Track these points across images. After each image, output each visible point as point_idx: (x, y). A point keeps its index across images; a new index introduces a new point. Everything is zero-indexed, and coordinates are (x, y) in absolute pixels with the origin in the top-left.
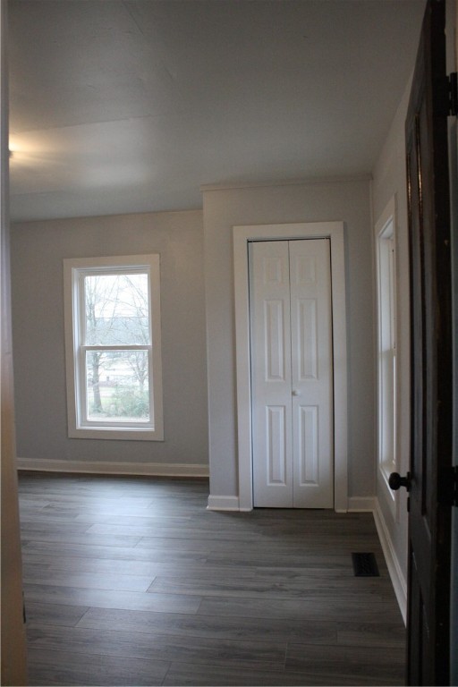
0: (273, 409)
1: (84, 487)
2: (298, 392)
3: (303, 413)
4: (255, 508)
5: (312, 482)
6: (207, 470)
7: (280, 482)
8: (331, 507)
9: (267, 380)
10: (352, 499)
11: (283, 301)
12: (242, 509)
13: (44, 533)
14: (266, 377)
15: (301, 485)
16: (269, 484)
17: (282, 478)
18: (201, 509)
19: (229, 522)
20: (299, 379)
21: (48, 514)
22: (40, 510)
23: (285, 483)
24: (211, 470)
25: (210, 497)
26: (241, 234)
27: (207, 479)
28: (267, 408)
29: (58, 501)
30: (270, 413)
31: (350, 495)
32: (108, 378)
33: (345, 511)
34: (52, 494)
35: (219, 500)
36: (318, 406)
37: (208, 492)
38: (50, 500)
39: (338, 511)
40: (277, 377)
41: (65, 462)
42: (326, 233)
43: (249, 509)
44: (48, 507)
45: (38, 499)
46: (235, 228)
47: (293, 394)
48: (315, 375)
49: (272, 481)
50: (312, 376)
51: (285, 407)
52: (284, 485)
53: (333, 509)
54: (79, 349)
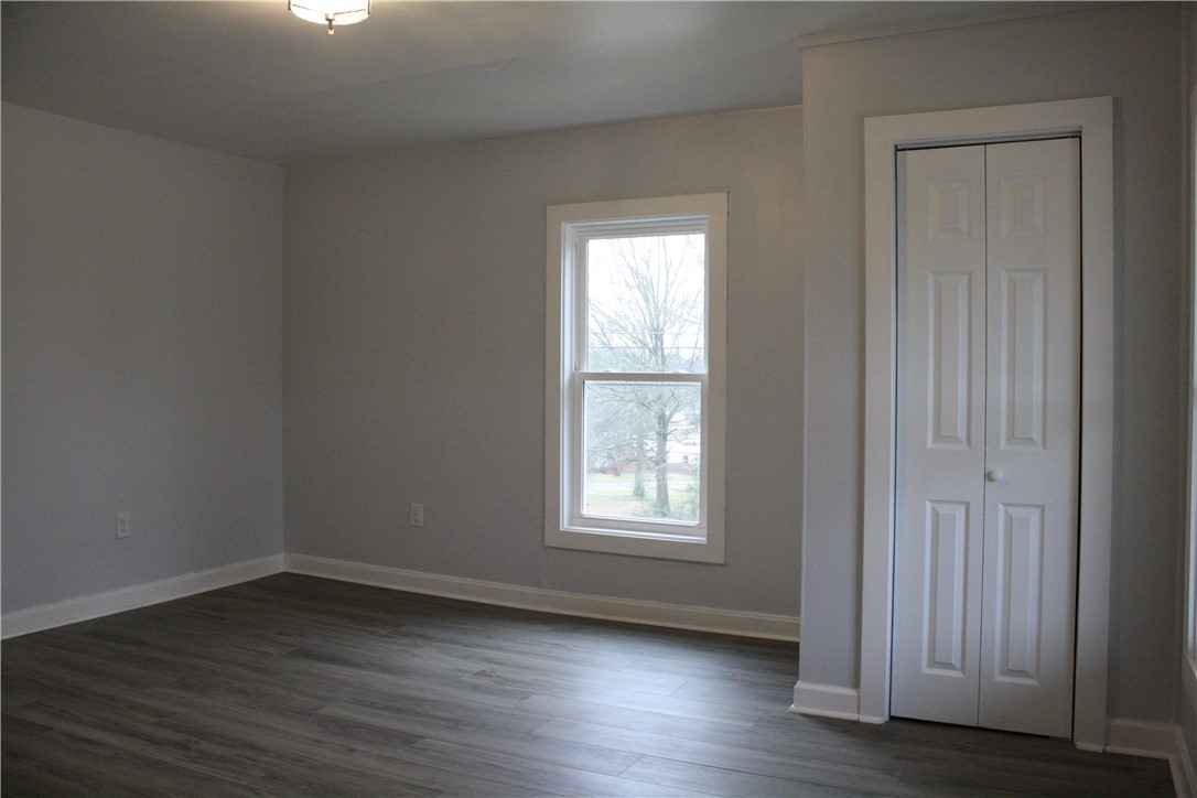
0: (943, 509)
1: (561, 642)
2: (999, 474)
3: (1009, 520)
4: (892, 718)
5: (1023, 674)
6: (796, 629)
7: (949, 666)
8: (1065, 733)
9: (930, 444)
10: (1118, 722)
11: (970, 275)
12: (864, 718)
13: (455, 724)
14: (930, 437)
15: (999, 678)
16: (926, 670)
17: (956, 659)
18: (778, 709)
19: (831, 741)
20: (1003, 444)
21: (476, 688)
22: (465, 678)
23: (963, 670)
24: (802, 631)
25: (799, 685)
26: (882, 133)
27: (795, 647)
28: (928, 505)
29: (502, 664)
30: (936, 516)
31: (1112, 710)
32: (686, 458)
33: (1098, 748)
34: (499, 649)
35: (816, 694)
36: (1043, 508)
37: (795, 674)
38: (489, 661)
39: (1081, 745)
40: (955, 439)
41: (535, 591)
42: (1070, 124)
43: (879, 719)
44: (482, 674)
45: (468, 657)
46: (866, 120)
47: (988, 477)
48: (1037, 435)
49: (933, 663)
50: (1030, 440)
51: (967, 505)
52: (958, 674)
53: (1072, 741)
54: (572, 376)
